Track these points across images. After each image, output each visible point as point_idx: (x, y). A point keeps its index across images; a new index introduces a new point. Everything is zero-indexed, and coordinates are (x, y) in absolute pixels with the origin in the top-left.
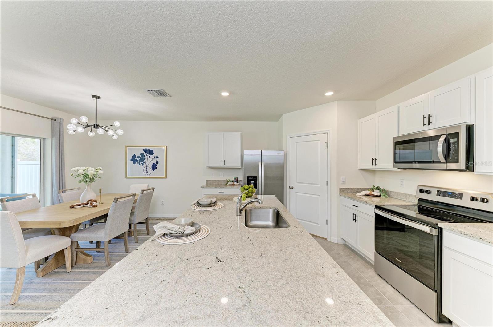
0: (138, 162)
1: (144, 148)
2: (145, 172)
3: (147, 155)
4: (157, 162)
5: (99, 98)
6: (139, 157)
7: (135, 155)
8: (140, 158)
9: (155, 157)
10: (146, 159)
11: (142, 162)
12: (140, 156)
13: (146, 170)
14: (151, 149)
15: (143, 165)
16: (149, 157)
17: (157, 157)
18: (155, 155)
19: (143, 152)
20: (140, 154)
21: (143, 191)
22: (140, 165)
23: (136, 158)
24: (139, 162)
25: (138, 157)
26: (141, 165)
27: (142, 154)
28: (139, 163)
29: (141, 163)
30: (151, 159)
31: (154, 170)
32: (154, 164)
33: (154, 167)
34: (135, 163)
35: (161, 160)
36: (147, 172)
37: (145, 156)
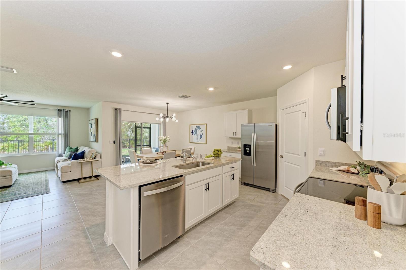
1: (197, 125)
4: (202, 134)
5: (169, 103)
10: (198, 132)
13: (198, 138)
14: (199, 126)
17: (202, 131)
18: (201, 129)
19: (196, 128)
21: (183, 149)
22: (195, 135)
25: (194, 131)
27: (196, 129)
29: (195, 134)
30: (199, 132)
31: (201, 139)
32: (201, 135)
33: (201, 137)
34: (193, 134)
35: (204, 133)
36: (198, 140)
37: (197, 130)
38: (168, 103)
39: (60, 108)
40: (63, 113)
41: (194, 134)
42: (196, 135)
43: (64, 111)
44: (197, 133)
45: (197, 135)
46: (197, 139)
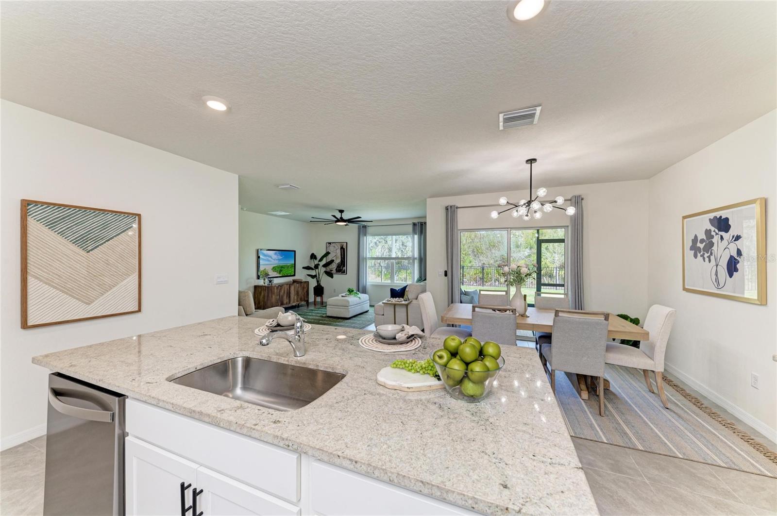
0: (702, 253)
1: (712, 216)
2: (714, 281)
3: (717, 234)
4: (739, 253)
5: (535, 160)
6: (703, 239)
7: (696, 237)
8: (704, 243)
9: (733, 237)
10: (715, 245)
11: (708, 253)
12: (705, 238)
13: (716, 275)
14: (724, 214)
15: (710, 261)
16: (722, 238)
17: (738, 238)
18: (733, 232)
19: (709, 227)
20: (704, 231)
22: (704, 261)
23: (699, 245)
24: (704, 254)
25: (702, 241)
26: (707, 259)
27: (708, 232)
28: (702, 256)
29: (706, 255)
30: (725, 242)
31: (731, 276)
32: (731, 257)
33: (732, 266)
34: (696, 256)
35: (749, 246)
36: (717, 280)
37: (712, 237)
38: (531, 161)
39: (416, 221)
40: (418, 228)
41: (699, 255)
42: (709, 257)
43: (419, 224)
44: (715, 248)
45: (712, 258)
46: (714, 277)
